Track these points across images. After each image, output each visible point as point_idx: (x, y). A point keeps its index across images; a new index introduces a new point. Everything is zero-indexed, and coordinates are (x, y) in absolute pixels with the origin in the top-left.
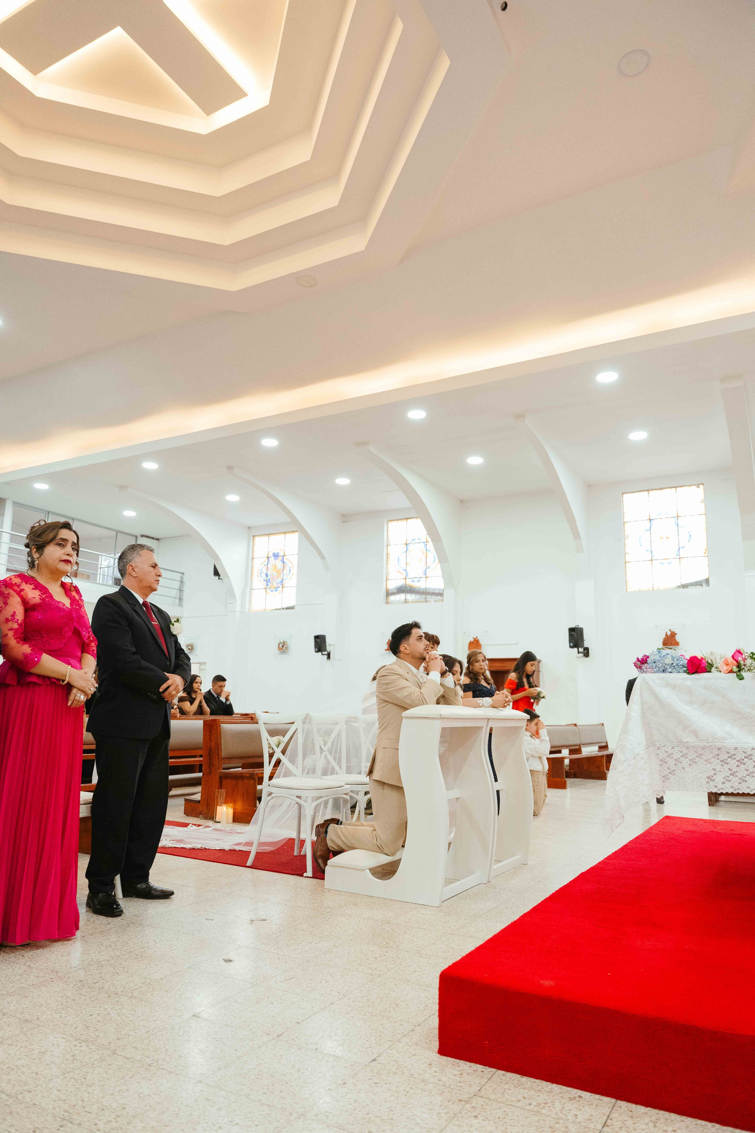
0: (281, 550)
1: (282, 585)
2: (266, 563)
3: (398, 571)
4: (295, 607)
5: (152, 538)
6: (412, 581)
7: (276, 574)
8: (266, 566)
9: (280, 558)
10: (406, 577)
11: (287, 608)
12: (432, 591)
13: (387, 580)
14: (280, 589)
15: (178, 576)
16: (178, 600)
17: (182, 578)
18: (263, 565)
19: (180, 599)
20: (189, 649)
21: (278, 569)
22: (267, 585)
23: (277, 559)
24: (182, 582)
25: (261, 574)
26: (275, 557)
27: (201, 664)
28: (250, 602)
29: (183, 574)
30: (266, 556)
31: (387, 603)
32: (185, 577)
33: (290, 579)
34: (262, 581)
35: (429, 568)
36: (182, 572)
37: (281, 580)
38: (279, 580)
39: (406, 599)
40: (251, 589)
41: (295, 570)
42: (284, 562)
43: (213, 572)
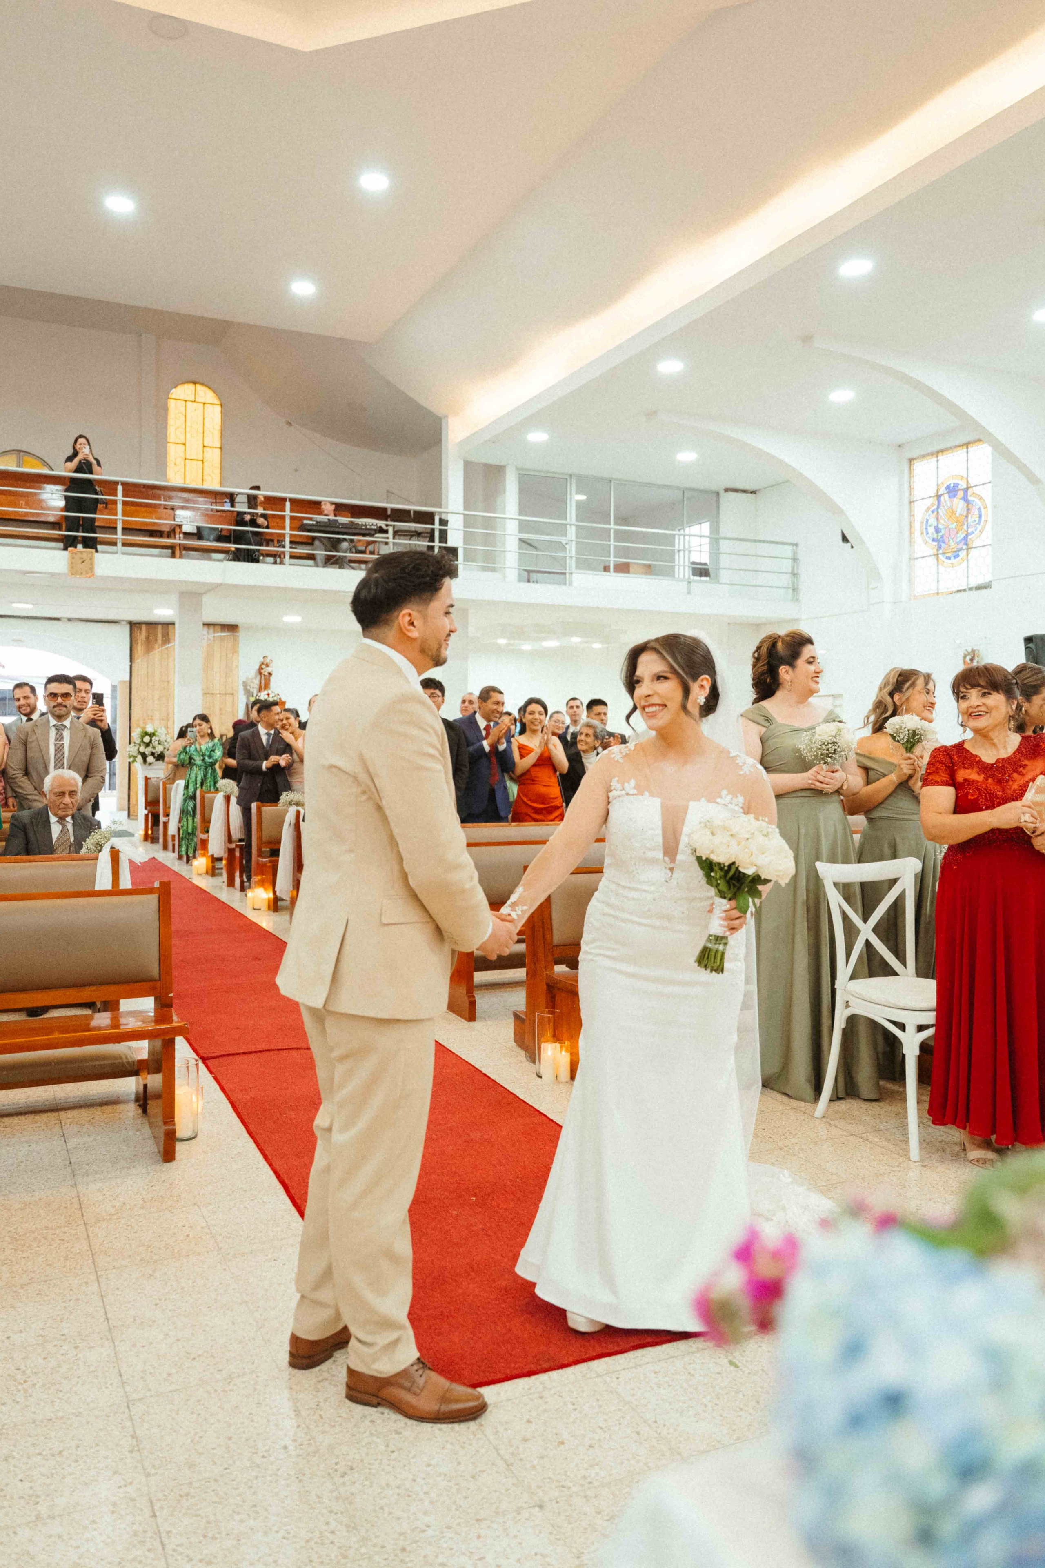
0: (962, 478)
1: (967, 544)
2: (935, 507)
4: (992, 583)
5: (744, 491)
7: (953, 526)
8: (935, 513)
9: (961, 494)
11: (978, 588)
14: (963, 554)
15: (788, 551)
16: (789, 592)
17: (795, 553)
18: (930, 512)
19: (795, 589)
21: (958, 515)
22: (940, 547)
23: (955, 496)
24: (795, 559)
25: (926, 529)
26: (950, 494)
28: (911, 582)
29: (796, 545)
30: (933, 492)
32: (799, 550)
33: (981, 532)
34: (930, 541)
36: (794, 541)
37: (963, 536)
38: (961, 536)
40: (911, 559)
41: (989, 514)
42: (967, 501)
43: (840, 538)
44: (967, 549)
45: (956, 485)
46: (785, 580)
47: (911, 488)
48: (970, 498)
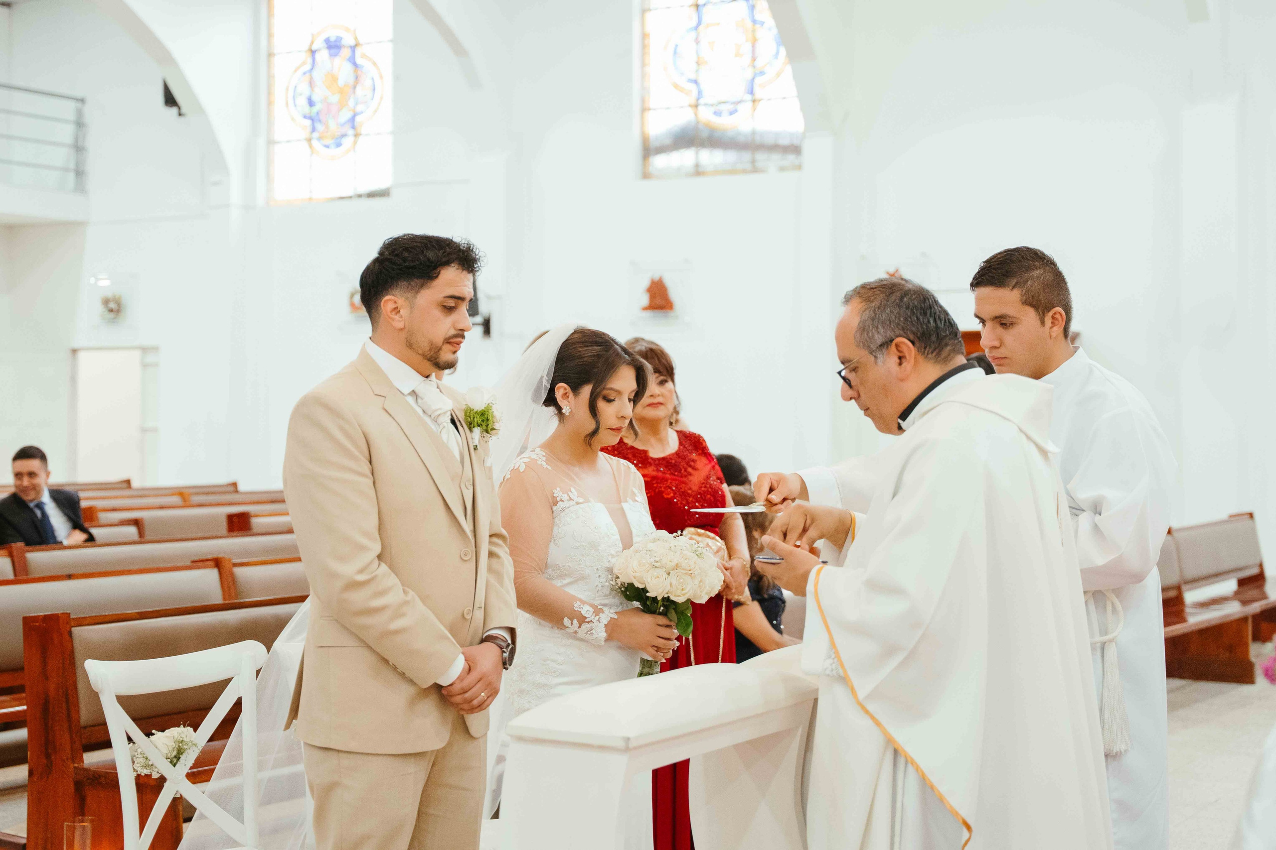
0: (347, 30)
1: (353, 127)
2: (308, 67)
3: (676, 86)
4: (394, 192)
6: (715, 113)
7: (334, 99)
8: (308, 77)
9: (346, 53)
10: (698, 99)
11: (371, 195)
12: (770, 141)
13: (644, 110)
14: (348, 142)
15: (68, 109)
16: (71, 176)
17: (79, 113)
18: (300, 74)
19: (80, 173)
20: (111, 311)
21: (341, 82)
22: (314, 130)
23: (336, 55)
24: (80, 124)
25: (294, 98)
26: (333, 51)
27: (145, 350)
28: (269, 178)
29: (82, 101)
30: (306, 47)
31: (646, 176)
32: (87, 109)
33: (375, 113)
34: (299, 118)
35: (762, 73)
36: (79, 94)
37: (349, 115)
38: (345, 115)
39: (697, 166)
40: (271, 142)
41: (386, 87)
42: (355, 65)
43: (160, 97)
44: (356, 135)
45: (339, 39)
46: (61, 156)
47: (270, 36)
48: (359, 61)
